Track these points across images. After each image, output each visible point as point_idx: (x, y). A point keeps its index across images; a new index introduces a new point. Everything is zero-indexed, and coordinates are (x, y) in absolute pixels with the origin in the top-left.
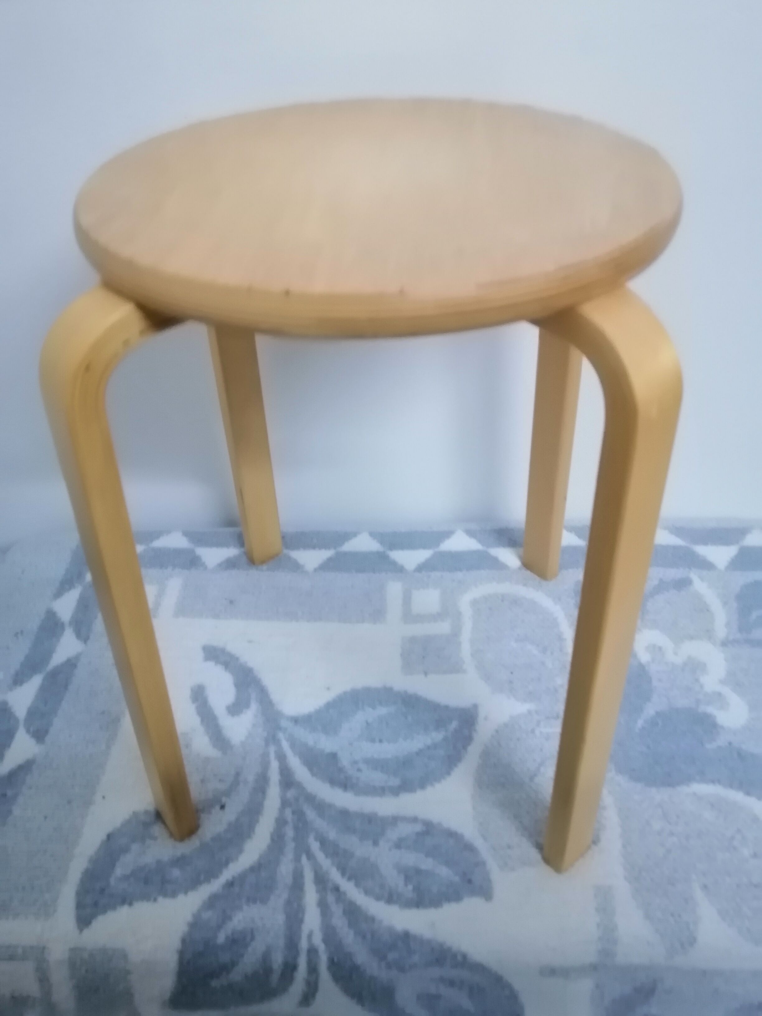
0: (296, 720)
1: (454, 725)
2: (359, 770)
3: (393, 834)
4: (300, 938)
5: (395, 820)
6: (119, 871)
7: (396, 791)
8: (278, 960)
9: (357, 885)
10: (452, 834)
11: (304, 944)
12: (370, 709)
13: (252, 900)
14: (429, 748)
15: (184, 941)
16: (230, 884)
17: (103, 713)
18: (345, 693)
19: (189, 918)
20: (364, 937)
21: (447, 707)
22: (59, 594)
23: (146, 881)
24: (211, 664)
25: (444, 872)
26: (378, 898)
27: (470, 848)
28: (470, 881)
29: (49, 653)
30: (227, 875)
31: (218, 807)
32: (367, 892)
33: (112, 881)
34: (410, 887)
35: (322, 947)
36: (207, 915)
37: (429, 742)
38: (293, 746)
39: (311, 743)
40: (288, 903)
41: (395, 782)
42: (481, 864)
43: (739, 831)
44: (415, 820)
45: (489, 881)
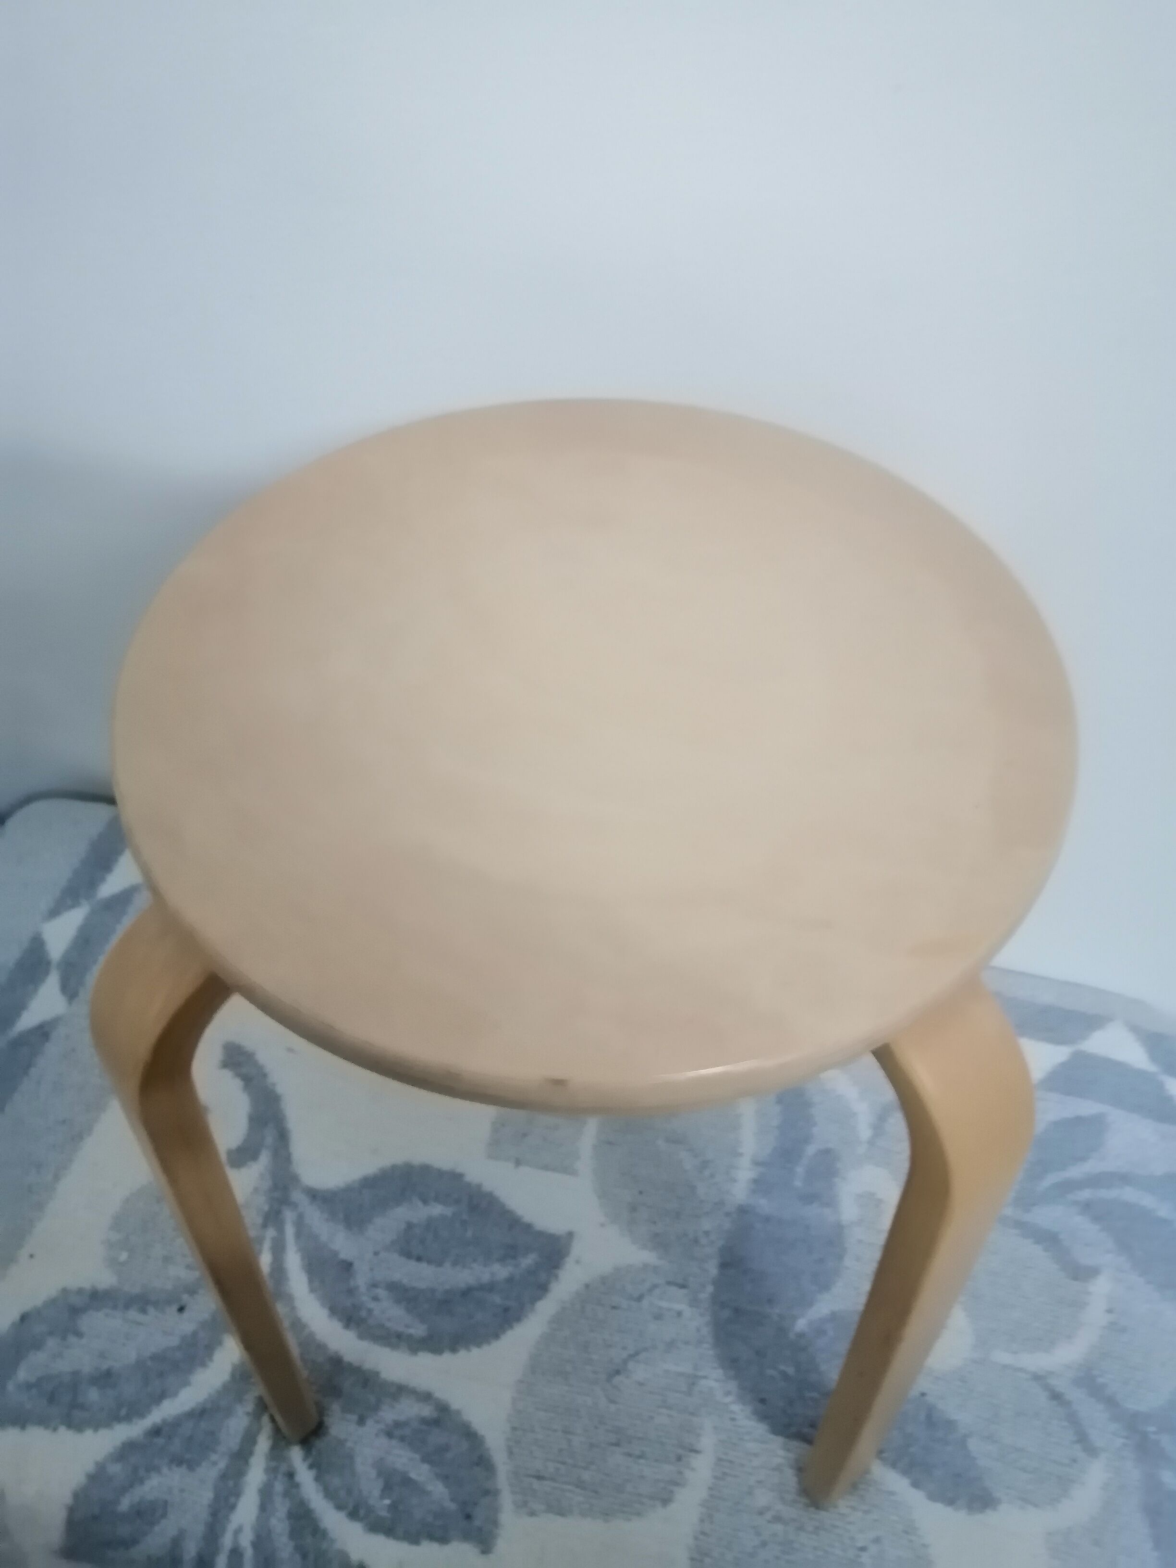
0: (314, 1195)
1: (528, 1261)
2: (376, 1299)
3: (389, 1414)
4: (224, 1530)
5: (400, 1391)
6: (23, 1374)
7: (416, 1345)
8: (191, 1550)
9: (317, 1479)
10: (470, 1435)
11: (227, 1541)
12: (420, 1204)
13: (178, 1461)
14: (482, 1288)
15: (76, 1496)
16: (156, 1431)
17: (64, 1122)
18: (394, 1167)
19: (90, 1468)
20: (304, 1556)
21: (528, 1227)
22: (54, 913)
23: (52, 1399)
24: (227, 1074)
25: (438, 1490)
26: (339, 1507)
27: (484, 1463)
28: (468, 1517)
29: (20, 1007)
30: (157, 1416)
31: (175, 1308)
32: (329, 1494)
33: (11, 1387)
34: (387, 1502)
35: (249, 1553)
36: (115, 1469)
37: (486, 1278)
38: (298, 1235)
39: (324, 1238)
40: (224, 1477)
41: (419, 1330)
42: (491, 1493)
43: (877, 1540)
44: (426, 1397)
45: (495, 1523)
